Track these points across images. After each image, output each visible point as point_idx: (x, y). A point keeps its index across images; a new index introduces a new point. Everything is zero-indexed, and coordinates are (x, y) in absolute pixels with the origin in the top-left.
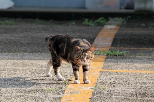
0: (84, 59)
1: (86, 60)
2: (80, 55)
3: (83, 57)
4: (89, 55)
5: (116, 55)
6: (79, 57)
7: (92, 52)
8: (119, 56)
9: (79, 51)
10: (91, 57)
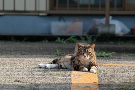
0: (84, 55)
1: (86, 55)
2: (81, 51)
3: (83, 53)
4: (90, 52)
5: (103, 56)
6: (80, 52)
7: (93, 49)
8: (105, 57)
9: (80, 48)
10: (91, 54)
